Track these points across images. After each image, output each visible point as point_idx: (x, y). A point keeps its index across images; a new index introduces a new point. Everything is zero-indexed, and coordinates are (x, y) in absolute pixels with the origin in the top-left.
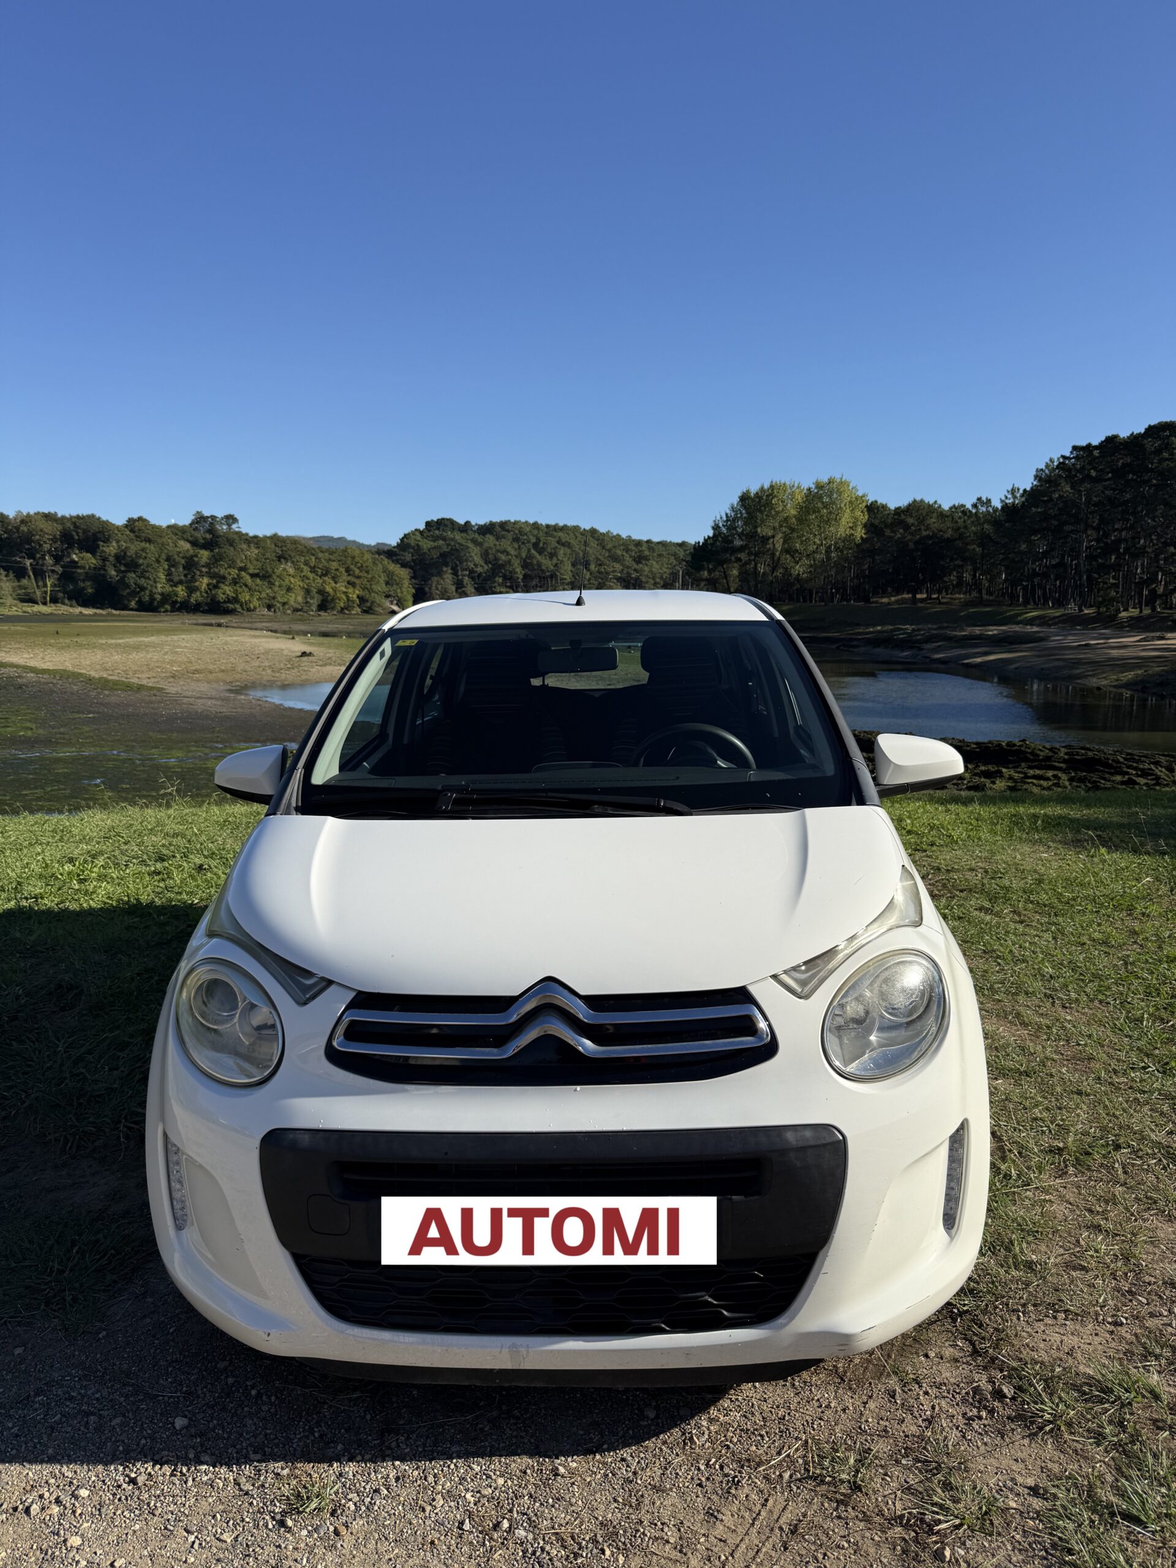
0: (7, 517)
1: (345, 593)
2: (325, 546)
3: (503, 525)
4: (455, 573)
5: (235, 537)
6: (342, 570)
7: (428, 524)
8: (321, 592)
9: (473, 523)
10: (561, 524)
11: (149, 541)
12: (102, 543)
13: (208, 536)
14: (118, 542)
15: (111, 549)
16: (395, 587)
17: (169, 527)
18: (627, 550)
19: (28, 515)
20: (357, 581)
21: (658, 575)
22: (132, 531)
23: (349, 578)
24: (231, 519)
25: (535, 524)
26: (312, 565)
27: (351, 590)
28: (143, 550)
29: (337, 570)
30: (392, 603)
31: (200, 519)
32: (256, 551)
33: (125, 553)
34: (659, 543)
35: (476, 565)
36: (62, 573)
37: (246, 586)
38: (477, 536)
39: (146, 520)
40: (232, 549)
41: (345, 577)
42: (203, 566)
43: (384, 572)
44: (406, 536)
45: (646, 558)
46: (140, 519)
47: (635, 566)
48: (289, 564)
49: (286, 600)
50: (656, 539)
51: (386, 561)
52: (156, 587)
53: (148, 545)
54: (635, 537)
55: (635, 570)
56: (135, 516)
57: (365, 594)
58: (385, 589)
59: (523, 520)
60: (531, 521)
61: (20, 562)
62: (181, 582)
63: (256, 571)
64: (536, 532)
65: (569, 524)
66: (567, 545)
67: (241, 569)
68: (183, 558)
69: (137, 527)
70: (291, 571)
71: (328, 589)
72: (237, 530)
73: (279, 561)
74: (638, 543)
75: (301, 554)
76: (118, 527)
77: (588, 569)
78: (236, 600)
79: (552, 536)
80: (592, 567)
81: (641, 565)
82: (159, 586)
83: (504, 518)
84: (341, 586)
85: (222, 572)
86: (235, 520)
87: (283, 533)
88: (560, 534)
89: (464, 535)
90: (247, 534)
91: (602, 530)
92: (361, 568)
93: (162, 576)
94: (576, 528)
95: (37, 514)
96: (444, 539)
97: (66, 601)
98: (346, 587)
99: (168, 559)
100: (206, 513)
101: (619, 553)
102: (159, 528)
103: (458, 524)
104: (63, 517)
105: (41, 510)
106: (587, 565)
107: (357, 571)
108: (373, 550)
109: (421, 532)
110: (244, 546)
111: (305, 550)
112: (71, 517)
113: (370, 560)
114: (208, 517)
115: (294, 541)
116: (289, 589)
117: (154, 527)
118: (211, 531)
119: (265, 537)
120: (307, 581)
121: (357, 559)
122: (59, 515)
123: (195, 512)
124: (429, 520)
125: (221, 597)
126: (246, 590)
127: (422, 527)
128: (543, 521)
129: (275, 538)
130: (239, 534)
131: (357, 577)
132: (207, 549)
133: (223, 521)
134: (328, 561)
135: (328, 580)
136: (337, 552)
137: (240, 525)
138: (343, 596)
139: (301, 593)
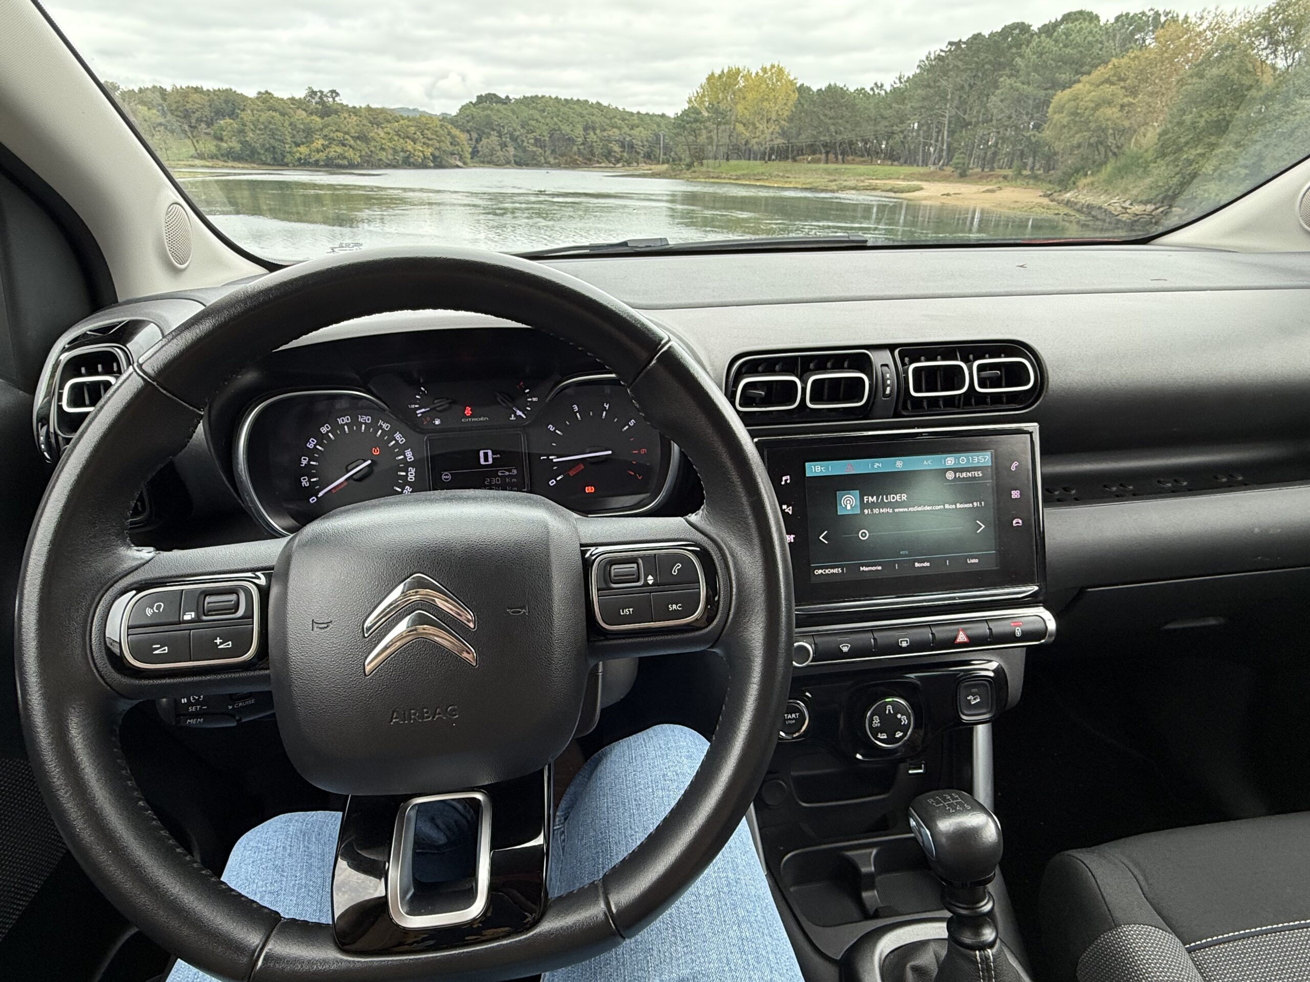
0: (165, 90)
1: (422, 152)
2: (405, 115)
3: (534, 99)
4: (500, 136)
5: (339, 107)
6: (418, 133)
7: (480, 99)
8: (405, 151)
9: (511, 97)
10: (575, 99)
11: (275, 110)
12: (240, 111)
13: (320, 107)
14: (252, 111)
15: (247, 116)
16: (457, 147)
17: (289, 99)
18: (624, 120)
19: (182, 89)
20: (430, 142)
21: (645, 139)
22: (262, 102)
23: (423, 140)
24: (334, 93)
25: (557, 98)
26: (397, 130)
27: (425, 149)
28: (273, 117)
29: (415, 133)
30: (455, 159)
31: (313, 93)
32: (355, 118)
33: (258, 121)
34: (647, 114)
35: (515, 130)
37: (351, 146)
38: (515, 108)
39: (270, 94)
40: (337, 117)
41: (421, 139)
42: (317, 131)
43: (449, 135)
44: (463, 107)
45: (637, 127)
46: (267, 93)
47: (630, 132)
48: (380, 129)
49: (380, 157)
50: (643, 112)
51: (449, 127)
52: (285, 147)
53: (274, 114)
54: (629, 109)
55: (630, 135)
56: (263, 91)
57: (437, 153)
58: (451, 148)
59: (547, 95)
60: (553, 96)
62: (303, 143)
63: (357, 135)
64: (557, 104)
65: (580, 99)
66: (582, 114)
67: (345, 133)
68: (302, 124)
69: (265, 98)
70: (382, 135)
71: (409, 148)
72: (339, 102)
73: (373, 126)
74: (632, 114)
75: (388, 121)
76: (250, 99)
77: (595, 134)
78: (345, 158)
79: (569, 107)
80: (598, 131)
82: (287, 146)
83: (534, 95)
84: (419, 147)
85: (332, 135)
86: (337, 94)
87: (373, 106)
88: (575, 106)
89: (505, 106)
90: (347, 106)
91: (605, 104)
92: (432, 132)
93: (289, 140)
94: (587, 101)
95: (188, 88)
96: (492, 110)
97: (220, 157)
98: (422, 147)
99: (291, 124)
100: (315, 90)
101: (617, 121)
102: (282, 99)
103: (500, 98)
104: (208, 90)
105: (191, 85)
106: (594, 129)
107: (430, 135)
108: (441, 118)
109: (474, 105)
110: (346, 115)
111: (390, 118)
112: (215, 91)
113: (439, 127)
114: (316, 92)
115: (383, 111)
116: (382, 149)
117: (278, 99)
118: (322, 102)
119: (361, 108)
120: (394, 142)
121: (431, 126)
122: (205, 89)
123: (307, 88)
124: (479, 94)
125: (332, 154)
126: (351, 150)
127: (474, 101)
128: (562, 96)
129: (369, 108)
130: (342, 104)
131: (429, 139)
132: (320, 116)
133: (329, 95)
134: (408, 126)
135: (409, 141)
136: (414, 119)
137: (341, 98)
138: (421, 154)
139: (391, 151)
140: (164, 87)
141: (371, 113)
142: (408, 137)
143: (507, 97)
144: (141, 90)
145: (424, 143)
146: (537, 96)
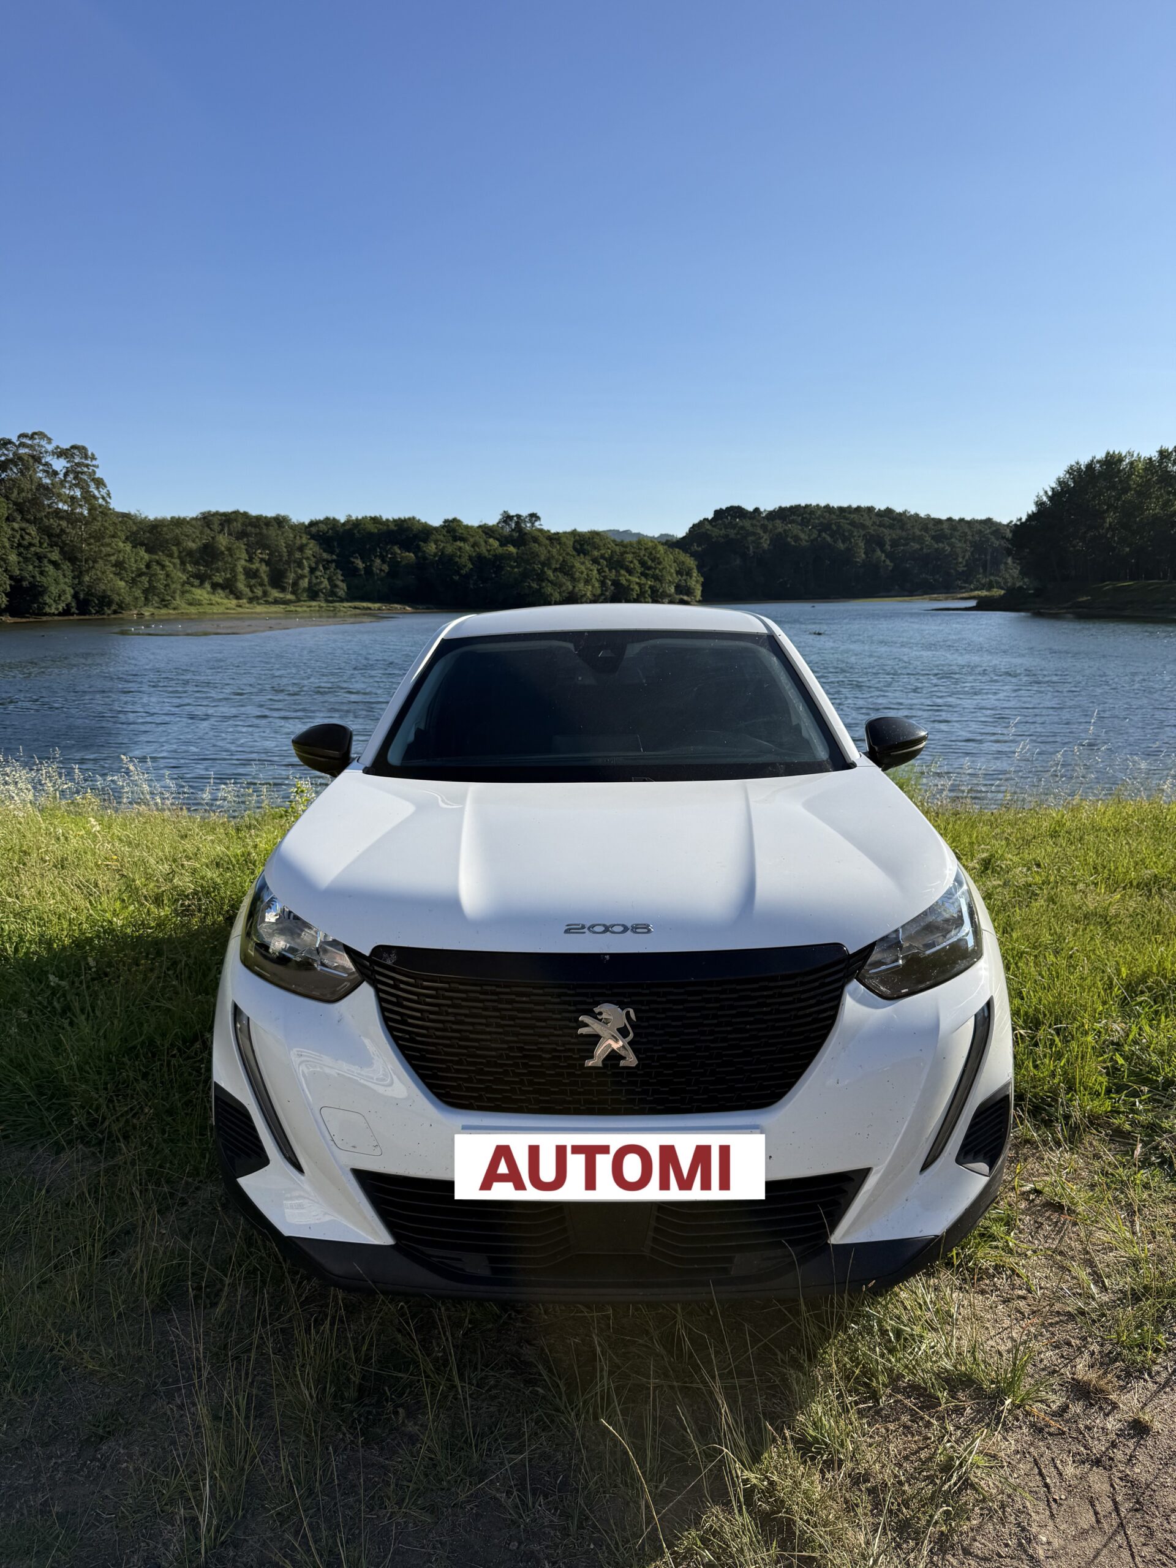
0: (340, 521)
1: (637, 583)
2: (619, 540)
3: (795, 510)
5: (539, 534)
6: (636, 562)
7: (719, 513)
8: (616, 583)
9: (762, 510)
10: (855, 506)
11: (463, 539)
12: (422, 544)
13: (516, 535)
14: (436, 542)
15: (430, 548)
16: (684, 577)
17: (480, 527)
18: (926, 530)
19: (357, 519)
20: (649, 572)
22: (448, 532)
23: (642, 569)
24: (534, 517)
25: (827, 507)
27: (643, 580)
28: (458, 549)
29: (631, 562)
30: (680, 592)
31: (507, 518)
32: (557, 547)
33: (443, 553)
34: (962, 520)
36: (388, 573)
38: (766, 522)
39: (459, 521)
40: (536, 545)
41: (639, 570)
42: (511, 563)
43: (675, 562)
44: (694, 525)
45: (948, 538)
46: (455, 520)
48: (587, 558)
49: (583, 592)
50: (956, 517)
51: (675, 551)
52: (469, 584)
53: (461, 544)
54: (935, 515)
56: (450, 518)
57: (658, 585)
58: (677, 578)
59: (814, 504)
60: (823, 504)
61: (354, 562)
62: (491, 579)
63: (559, 566)
64: (827, 515)
65: (862, 506)
66: (863, 526)
67: (543, 564)
68: (492, 555)
69: (452, 528)
70: (589, 564)
71: (623, 580)
72: (539, 527)
73: (579, 555)
74: (938, 522)
75: (598, 547)
76: (436, 529)
77: (883, 551)
78: (539, 593)
79: (845, 518)
80: (888, 547)
81: (941, 545)
82: (472, 583)
83: (794, 504)
84: (635, 578)
86: (538, 518)
87: (580, 529)
88: (854, 516)
89: (752, 522)
90: (549, 531)
91: (899, 509)
92: (653, 560)
94: (870, 509)
95: (364, 518)
96: (734, 527)
98: (639, 577)
99: (479, 557)
100: (512, 513)
101: (918, 533)
102: (472, 527)
103: (747, 512)
104: (387, 520)
105: (368, 515)
106: (881, 544)
107: (650, 563)
109: (710, 522)
110: (546, 543)
111: (600, 543)
112: (394, 521)
113: (662, 552)
114: (513, 516)
115: (592, 536)
116: (587, 582)
117: (467, 527)
118: (518, 528)
119: (565, 533)
120: (603, 573)
122: (384, 519)
123: (502, 512)
124: (718, 508)
126: (549, 584)
127: (710, 517)
128: (835, 504)
129: (574, 533)
130: (541, 530)
131: (649, 568)
132: (514, 546)
133: (527, 520)
134: (622, 554)
135: (623, 572)
136: (631, 545)
137: (542, 521)
138: (637, 587)
139: (597, 585)
140: (337, 517)
141: (577, 538)
142: (622, 567)
143: (757, 510)
144: (313, 524)
145: (642, 574)
146: (798, 507)
